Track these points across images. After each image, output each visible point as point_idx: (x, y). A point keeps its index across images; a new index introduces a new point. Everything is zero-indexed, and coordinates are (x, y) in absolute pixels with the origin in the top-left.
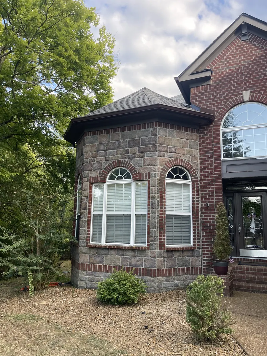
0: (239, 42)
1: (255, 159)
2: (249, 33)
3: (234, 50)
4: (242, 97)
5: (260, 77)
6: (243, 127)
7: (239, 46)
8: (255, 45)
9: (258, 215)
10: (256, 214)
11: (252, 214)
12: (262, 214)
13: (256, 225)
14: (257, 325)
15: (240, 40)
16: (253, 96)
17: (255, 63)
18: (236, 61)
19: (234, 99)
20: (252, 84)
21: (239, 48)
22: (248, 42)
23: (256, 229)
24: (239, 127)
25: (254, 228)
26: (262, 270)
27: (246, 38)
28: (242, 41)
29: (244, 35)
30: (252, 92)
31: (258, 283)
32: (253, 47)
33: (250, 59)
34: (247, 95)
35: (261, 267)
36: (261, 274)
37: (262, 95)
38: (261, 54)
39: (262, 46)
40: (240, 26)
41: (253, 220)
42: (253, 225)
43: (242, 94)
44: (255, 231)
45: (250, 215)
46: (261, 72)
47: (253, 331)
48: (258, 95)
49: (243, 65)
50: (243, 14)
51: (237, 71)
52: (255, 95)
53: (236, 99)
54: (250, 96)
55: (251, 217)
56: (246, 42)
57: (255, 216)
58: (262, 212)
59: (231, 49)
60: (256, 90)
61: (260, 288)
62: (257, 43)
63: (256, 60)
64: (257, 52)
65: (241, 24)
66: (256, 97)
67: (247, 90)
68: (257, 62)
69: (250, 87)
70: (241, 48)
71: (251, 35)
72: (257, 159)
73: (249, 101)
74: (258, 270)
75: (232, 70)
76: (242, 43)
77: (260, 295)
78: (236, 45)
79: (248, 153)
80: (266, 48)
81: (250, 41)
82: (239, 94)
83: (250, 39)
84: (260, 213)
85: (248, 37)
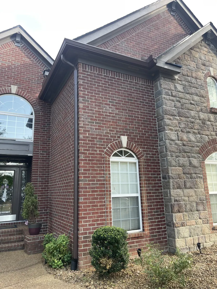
0: (13, 46)
1: (15, 140)
2: (22, 42)
3: (8, 49)
4: (10, 89)
5: (26, 79)
6: (7, 113)
7: (12, 48)
8: (25, 53)
9: (10, 186)
10: (9, 186)
11: (6, 185)
12: (14, 185)
13: (8, 194)
14: (5, 280)
15: (14, 44)
16: (19, 91)
17: (23, 67)
18: (8, 59)
19: (3, 88)
20: (19, 82)
21: (12, 50)
22: (20, 48)
23: (6, 198)
24: (5, 112)
25: (6, 197)
26: (8, 232)
27: (19, 45)
28: (15, 46)
29: (18, 42)
30: (19, 88)
31: (4, 243)
32: (23, 54)
33: (20, 62)
34: (14, 89)
35: (7, 229)
36: (7, 236)
37: (26, 93)
38: (29, 62)
39: (30, 57)
40: (15, 33)
41: (5, 190)
42: (5, 194)
43: (10, 86)
44: (6, 199)
45: (4, 186)
46: (27, 75)
47: (1, 285)
48: (23, 91)
49: (14, 65)
50: (19, 26)
51: (9, 67)
52: (20, 91)
53: (5, 89)
54: (17, 91)
55: (4, 188)
56: (18, 48)
57: (8, 187)
58: (14, 183)
59: (6, 48)
60: (21, 87)
61: (5, 248)
62: (26, 52)
63: (24, 65)
64: (26, 59)
65: (17, 33)
66: (21, 92)
67: (15, 85)
68: (25, 67)
69: (17, 83)
70: (14, 51)
71: (23, 44)
72: (16, 140)
73: (15, 94)
74: (5, 232)
75: (4, 64)
76: (15, 47)
77: (5, 253)
78: (10, 47)
79: (4, 134)
80: (32, 59)
81: (22, 49)
82: (8, 86)
83: (22, 47)
84: (12, 184)
85: (21, 45)
